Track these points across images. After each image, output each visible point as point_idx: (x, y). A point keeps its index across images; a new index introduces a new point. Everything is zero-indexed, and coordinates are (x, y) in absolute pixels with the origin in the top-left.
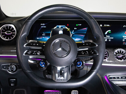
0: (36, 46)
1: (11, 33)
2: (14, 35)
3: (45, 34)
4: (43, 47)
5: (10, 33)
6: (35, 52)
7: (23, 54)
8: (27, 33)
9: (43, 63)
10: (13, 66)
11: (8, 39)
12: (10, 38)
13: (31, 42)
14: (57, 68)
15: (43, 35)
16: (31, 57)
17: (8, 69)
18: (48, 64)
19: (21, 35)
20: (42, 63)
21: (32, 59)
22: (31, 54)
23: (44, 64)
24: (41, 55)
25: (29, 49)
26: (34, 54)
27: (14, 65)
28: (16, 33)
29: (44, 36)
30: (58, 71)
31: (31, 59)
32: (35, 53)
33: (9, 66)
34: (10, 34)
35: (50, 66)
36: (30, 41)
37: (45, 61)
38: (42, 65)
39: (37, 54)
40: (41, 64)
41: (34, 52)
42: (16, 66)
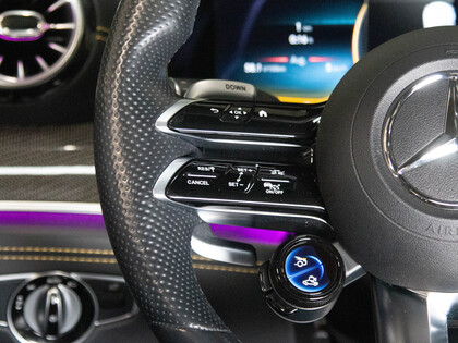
0: (251, 123)
1: (42, 26)
2: (65, 44)
3: (309, 34)
4: (308, 135)
5: (31, 23)
6: (241, 170)
7: (151, 186)
8: (183, 21)
9: (311, 262)
10: (62, 296)
11: (14, 73)
12: (32, 70)
13: (213, 98)
14: (423, 302)
15: (293, 39)
16: (209, 215)
17: (17, 314)
18: (353, 270)
19: (134, 42)
20: (302, 261)
21: (219, 234)
22: (218, 190)
23: (316, 273)
24: (289, 193)
25: (192, 148)
26: (237, 193)
27: (65, 281)
28: (77, 26)
29: (299, 50)
30: (436, 324)
31: (208, 233)
32: (246, 178)
33: (25, 293)
34: (30, 32)
35: (364, 286)
36: (202, 87)
37: (322, 243)
38: (300, 280)
39: (259, 192)
40: (294, 269)
41: (234, 177)
42: (79, 290)
